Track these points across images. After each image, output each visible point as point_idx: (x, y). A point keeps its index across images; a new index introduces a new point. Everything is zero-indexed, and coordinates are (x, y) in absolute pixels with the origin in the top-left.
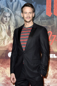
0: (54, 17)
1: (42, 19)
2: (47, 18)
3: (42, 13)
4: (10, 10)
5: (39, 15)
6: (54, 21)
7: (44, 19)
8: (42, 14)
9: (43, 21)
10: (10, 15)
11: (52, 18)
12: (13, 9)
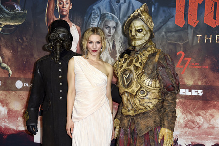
0: (189, 27)
1: (169, 32)
2: (177, 29)
3: (168, 21)
4: (115, 17)
5: (162, 24)
6: (189, 35)
7: (171, 32)
8: (168, 23)
10: (115, 25)
12: (121, 14)
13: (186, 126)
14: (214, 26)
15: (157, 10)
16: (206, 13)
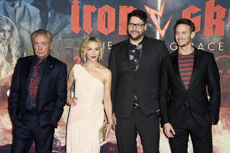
0: (84, 34)
1: (65, 38)
2: (73, 35)
3: (64, 27)
4: (10, 20)
5: (59, 30)
7: (68, 38)
8: (65, 29)
9: (66, 40)
10: (10, 29)
11: (81, 35)
12: (16, 19)
14: (106, 34)
15: (54, 16)
16: (99, 21)
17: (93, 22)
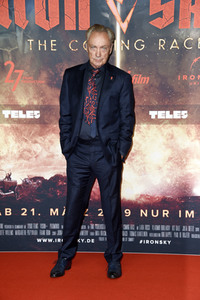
0: (17, 29)
2: (1, 31)
6: (18, 39)
11: (12, 31)
13: (21, 156)
14: (48, 29)
16: (36, 10)
17: (28, 12)
